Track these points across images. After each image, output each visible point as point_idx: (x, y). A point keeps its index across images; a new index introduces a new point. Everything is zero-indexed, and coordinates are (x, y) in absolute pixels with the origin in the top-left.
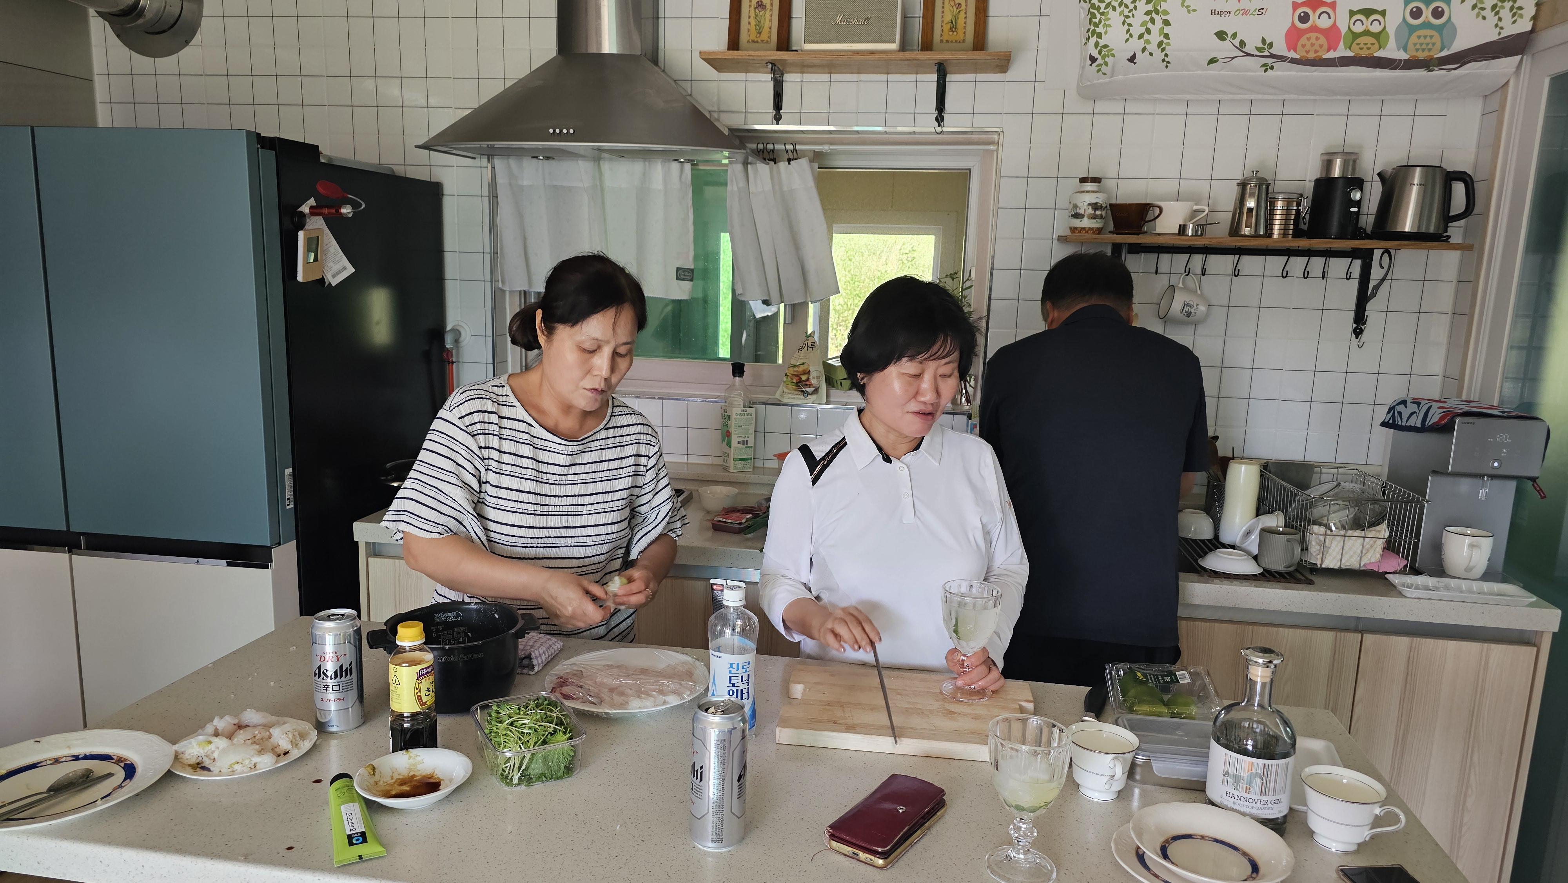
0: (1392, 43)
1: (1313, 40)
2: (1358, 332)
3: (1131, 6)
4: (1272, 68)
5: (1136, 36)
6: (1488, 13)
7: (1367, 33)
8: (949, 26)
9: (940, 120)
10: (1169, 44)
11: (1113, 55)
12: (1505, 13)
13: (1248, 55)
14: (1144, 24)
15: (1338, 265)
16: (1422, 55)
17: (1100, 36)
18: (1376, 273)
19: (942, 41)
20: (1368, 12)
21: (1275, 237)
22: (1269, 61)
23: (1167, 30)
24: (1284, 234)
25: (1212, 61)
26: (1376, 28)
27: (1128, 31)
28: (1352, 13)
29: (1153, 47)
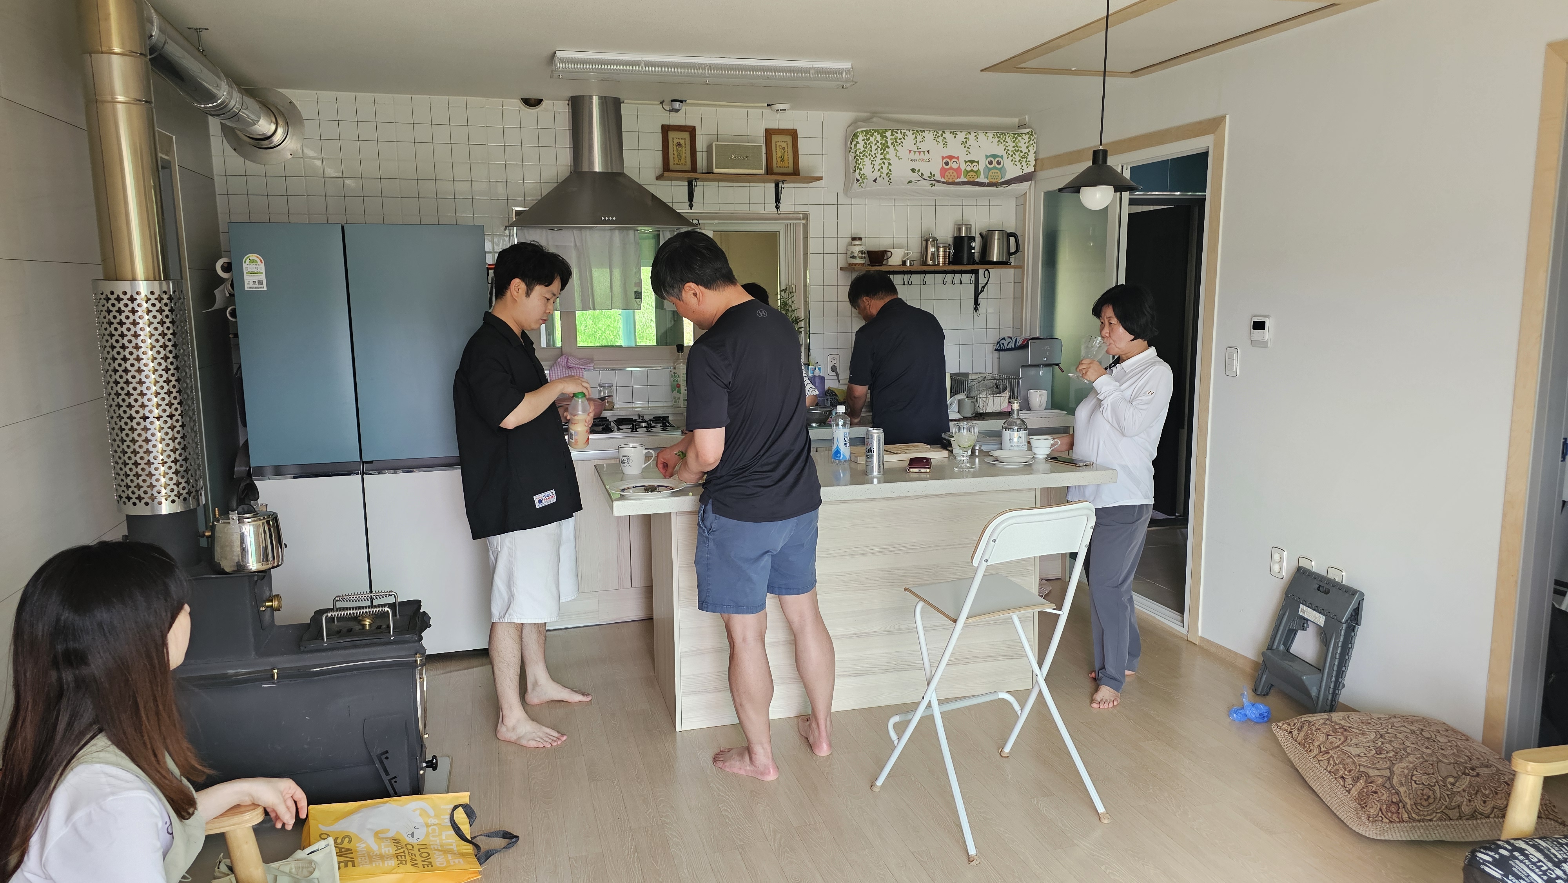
0: (982, 175)
1: (951, 174)
2: (976, 309)
3: (874, 156)
4: (934, 185)
5: (877, 170)
6: (1017, 163)
7: (972, 171)
8: (780, 159)
9: (777, 207)
10: (891, 174)
11: (867, 179)
12: (1024, 163)
13: (925, 179)
14: (880, 164)
15: (966, 277)
16: (994, 181)
17: (861, 169)
18: (982, 281)
19: (777, 167)
20: (972, 162)
21: (941, 265)
22: (934, 182)
23: (890, 167)
24: (944, 264)
25: (909, 182)
26: (975, 169)
27: (873, 167)
28: (966, 162)
29: (884, 175)
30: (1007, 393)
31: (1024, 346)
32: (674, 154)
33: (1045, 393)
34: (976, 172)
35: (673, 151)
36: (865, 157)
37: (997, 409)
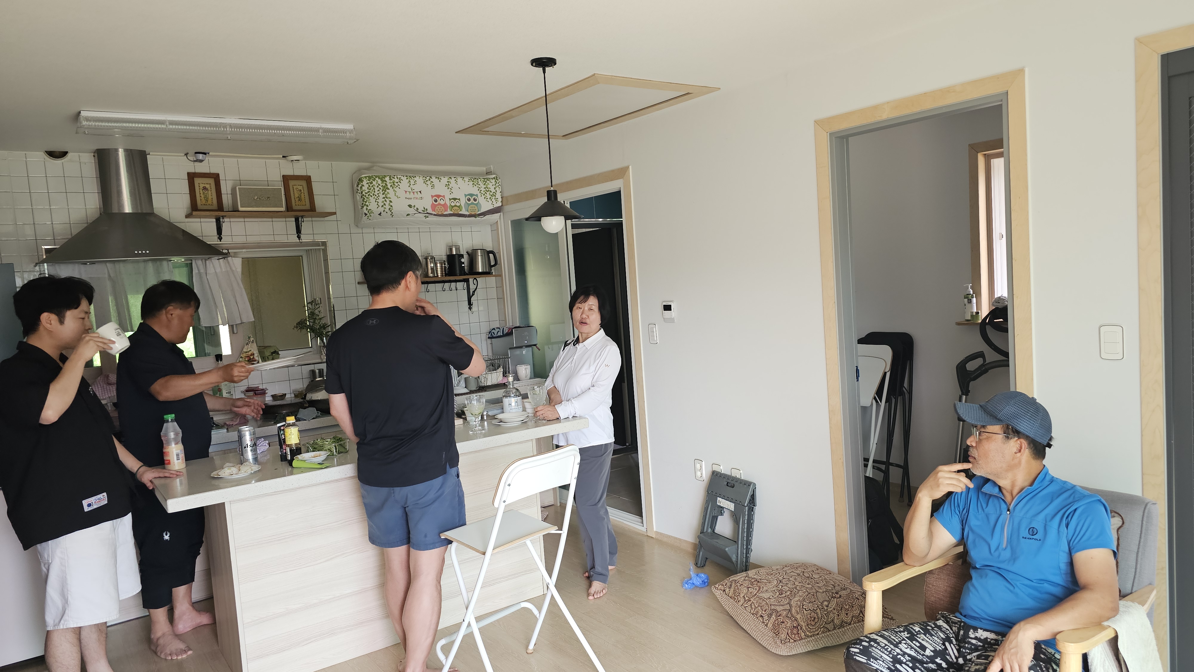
0: (464, 209)
1: (440, 208)
2: (470, 308)
3: (377, 195)
4: (428, 217)
5: (380, 206)
6: (489, 200)
7: (455, 206)
8: (298, 199)
9: (299, 237)
10: (392, 209)
11: (373, 213)
12: (493, 200)
13: (420, 213)
14: (383, 202)
15: (460, 285)
16: (473, 213)
17: (367, 206)
18: (472, 287)
19: (296, 205)
20: (455, 199)
21: (439, 276)
22: (427, 215)
23: (391, 204)
24: (442, 275)
25: (408, 215)
26: (458, 204)
27: (377, 204)
28: (450, 199)
29: (387, 210)
30: (501, 370)
31: (510, 334)
32: (201, 196)
33: (529, 367)
34: (459, 207)
35: (200, 194)
36: (370, 196)
37: (495, 382)
